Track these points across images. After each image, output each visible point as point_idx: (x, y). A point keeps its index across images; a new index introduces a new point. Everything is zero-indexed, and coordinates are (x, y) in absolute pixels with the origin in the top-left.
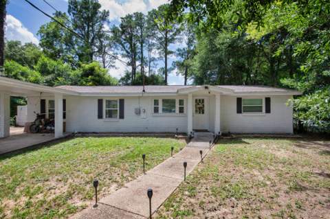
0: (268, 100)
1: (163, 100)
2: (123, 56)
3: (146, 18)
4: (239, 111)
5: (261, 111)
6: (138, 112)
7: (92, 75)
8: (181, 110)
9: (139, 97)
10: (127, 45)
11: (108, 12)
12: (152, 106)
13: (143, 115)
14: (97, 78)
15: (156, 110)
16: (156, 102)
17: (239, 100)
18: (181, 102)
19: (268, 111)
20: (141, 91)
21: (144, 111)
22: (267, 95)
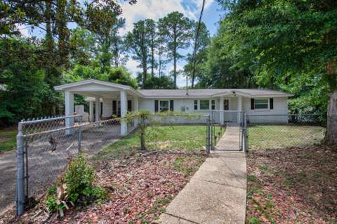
0: (272, 100)
1: (201, 101)
2: (134, 58)
3: (157, 25)
4: (252, 108)
5: (267, 107)
6: (183, 109)
7: (119, 78)
8: (213, 108)
10: (139, 48)
11: (124, 20)
12: (193, 105)
13: (186, 111)
14: (123, 81)
15: (196, 108)
16: (196, 102)
17: (252, 100)
18: (213, 102)
19: (272, 107)
20: (185, 94)
21: (188, 108)
22: (271, 97)
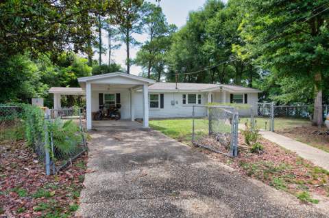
0: (246, 95)
1: (189, 95)
4: (231, 102)
5: (242, 102)
6: (173, 103)
8: (200, 102)
9: (174, 93)
12: (182, 99)
13: (176, 105)
15: (184, 102)
16: (184, 96)
17: (232, 95)
18: (200, 96)
19: (246, 102)
20: (174, 88)
21: (177, 103)
22: (246, 92)
